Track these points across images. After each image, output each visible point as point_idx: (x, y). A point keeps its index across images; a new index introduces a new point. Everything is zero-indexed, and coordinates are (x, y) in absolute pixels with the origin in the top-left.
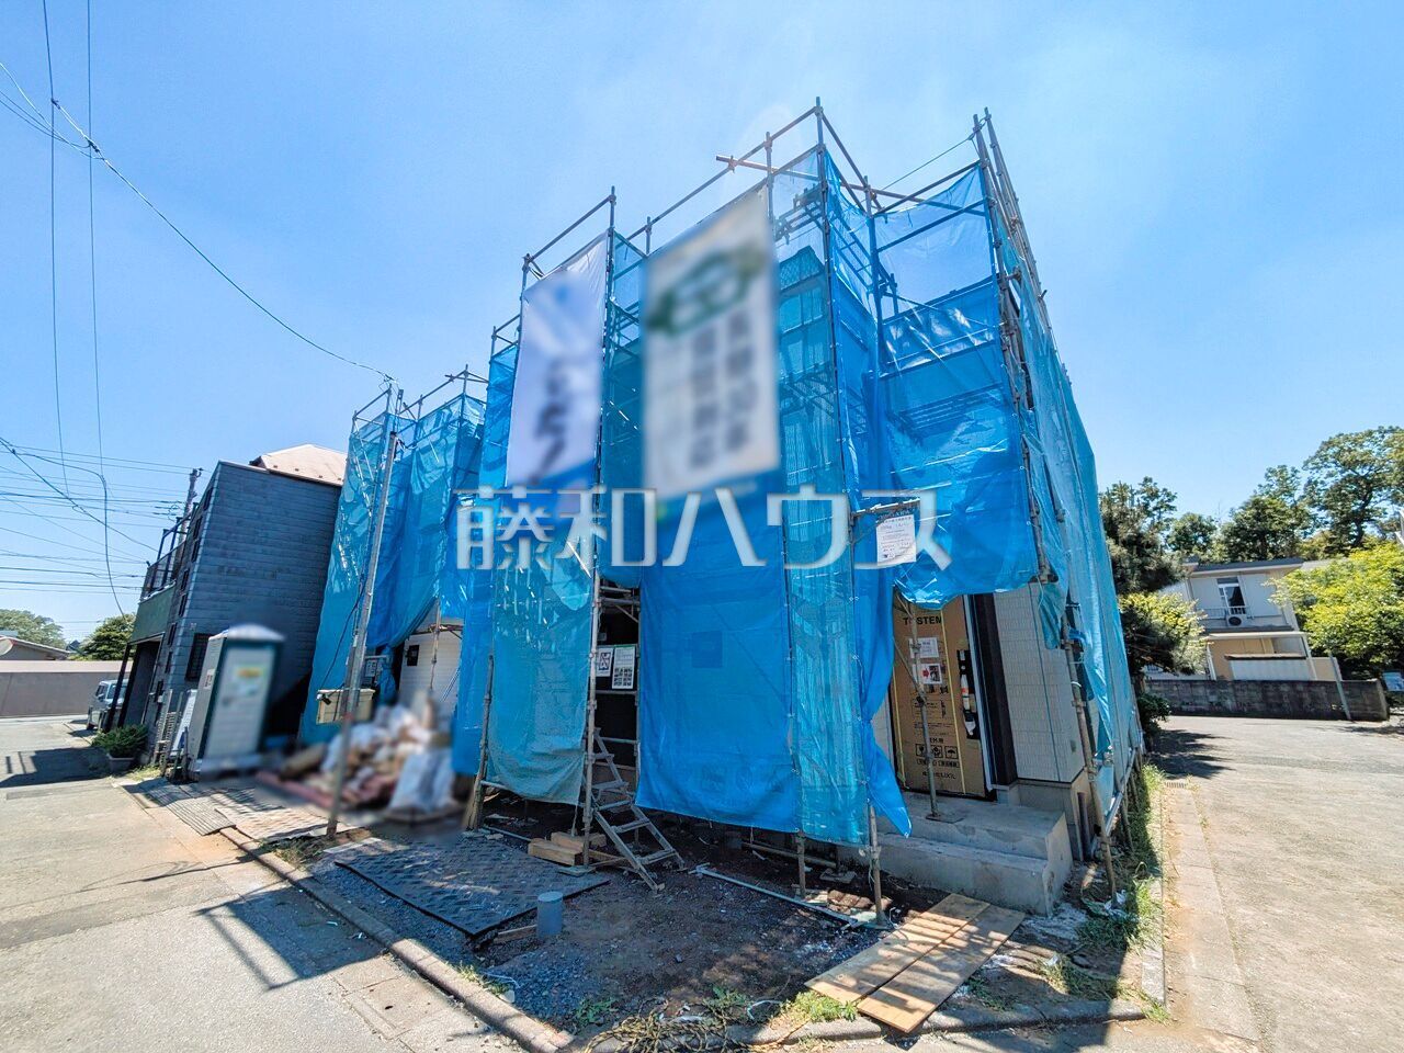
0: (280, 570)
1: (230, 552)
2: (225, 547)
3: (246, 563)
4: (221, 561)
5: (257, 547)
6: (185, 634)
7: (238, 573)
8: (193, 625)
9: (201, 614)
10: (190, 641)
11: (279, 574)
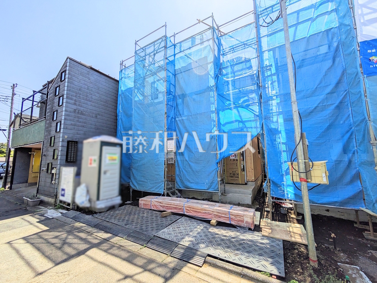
0: (99, 114)
1: (77, 103)
2: (75, 101)
3: (85, 109)
4: (74, 107)
5: (89, 102)
6: (63, 141)
7: (82, 114)
8: (66, 137)
9: (69, 131)
10: (66, 144)
11: (98, 116)
